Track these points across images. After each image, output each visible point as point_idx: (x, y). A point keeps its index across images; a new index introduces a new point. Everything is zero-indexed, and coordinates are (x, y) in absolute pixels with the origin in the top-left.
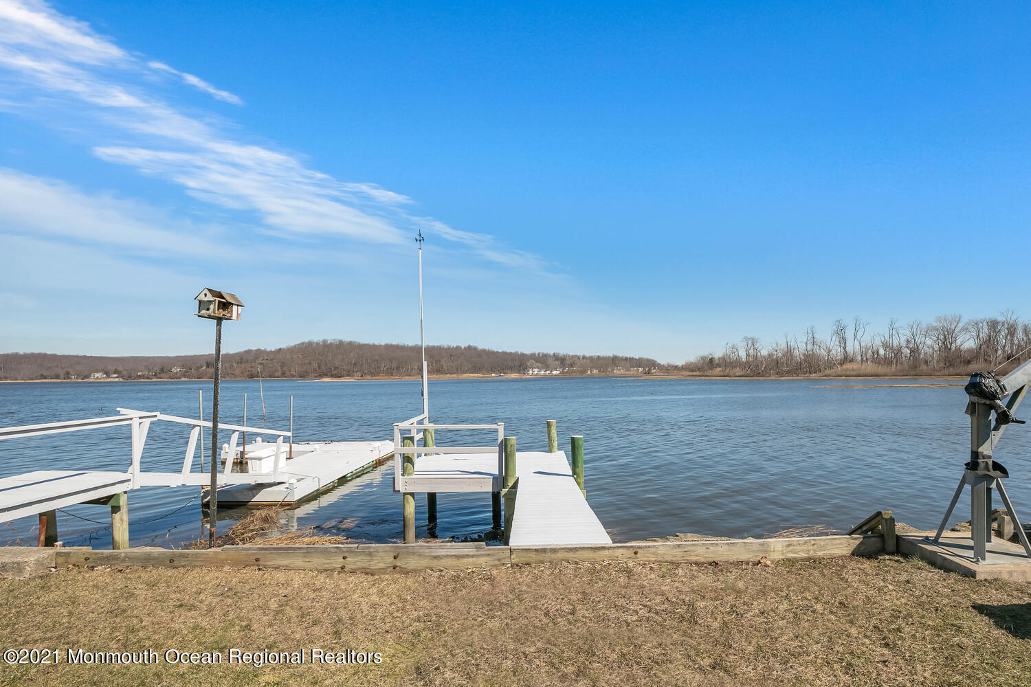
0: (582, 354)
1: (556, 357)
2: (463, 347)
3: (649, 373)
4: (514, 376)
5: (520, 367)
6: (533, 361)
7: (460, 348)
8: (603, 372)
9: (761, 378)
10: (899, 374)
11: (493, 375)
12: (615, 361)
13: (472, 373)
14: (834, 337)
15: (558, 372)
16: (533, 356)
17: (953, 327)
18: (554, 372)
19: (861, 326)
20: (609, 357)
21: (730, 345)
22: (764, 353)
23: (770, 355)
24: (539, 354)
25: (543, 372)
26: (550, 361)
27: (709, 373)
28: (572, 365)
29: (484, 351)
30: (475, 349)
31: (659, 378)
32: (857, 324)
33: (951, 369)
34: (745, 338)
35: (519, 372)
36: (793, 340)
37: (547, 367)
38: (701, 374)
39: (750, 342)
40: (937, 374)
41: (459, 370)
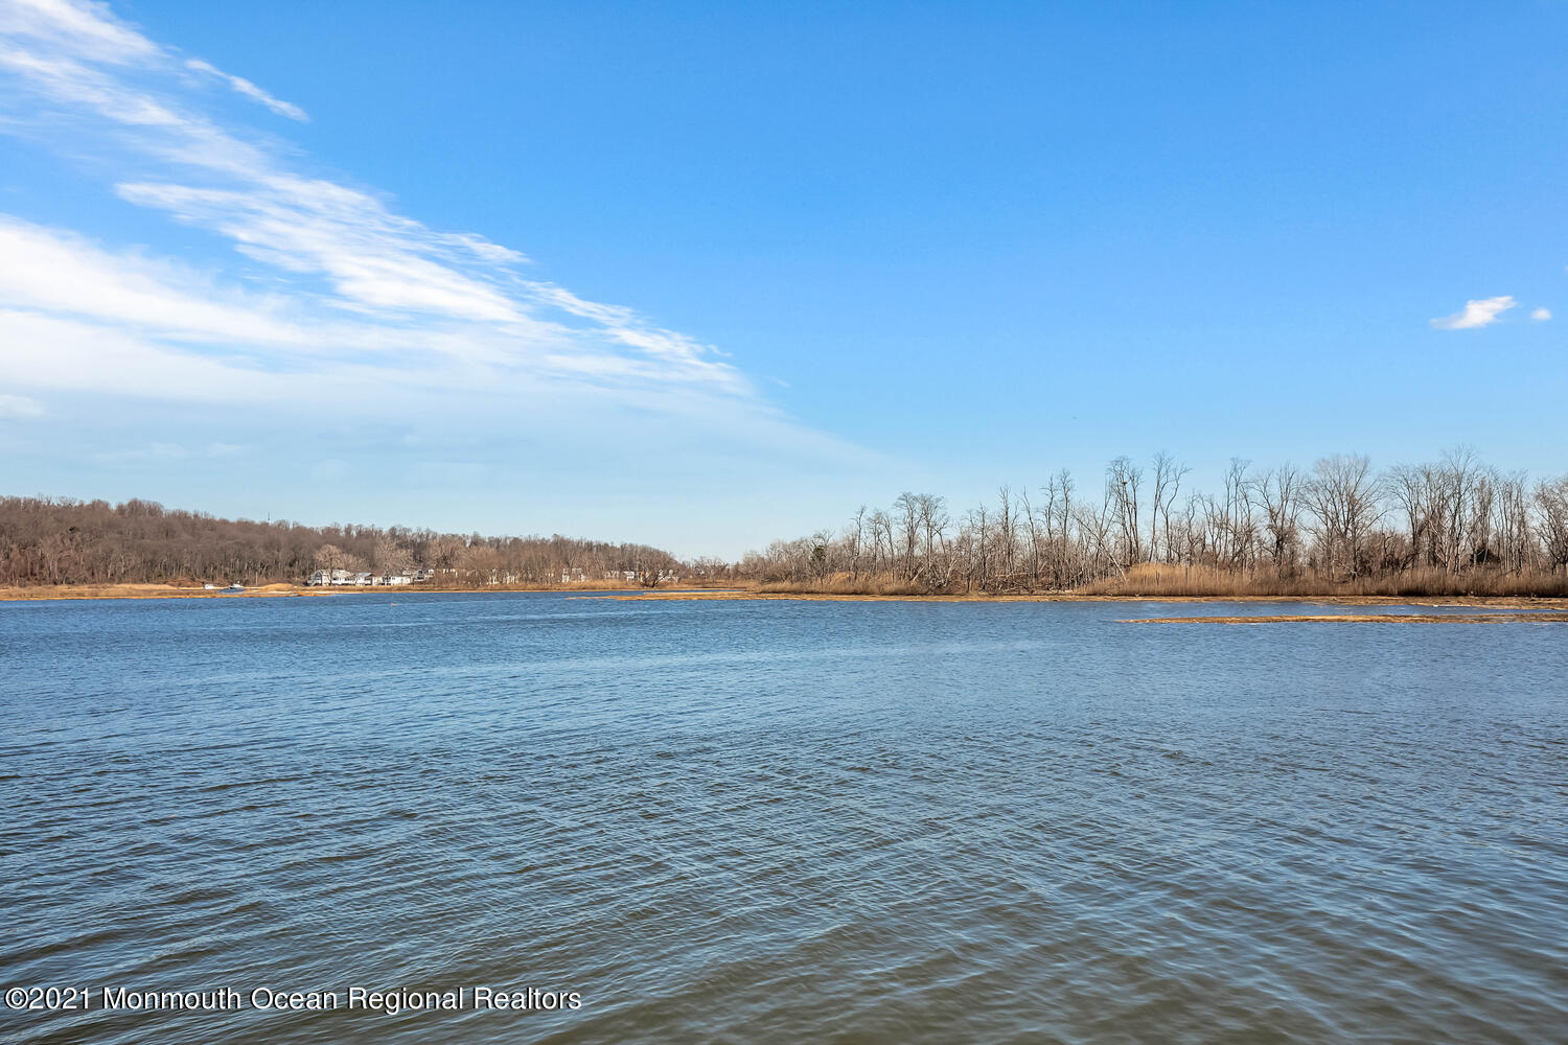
0: (470, 533)
1: (399, 539)
2: (113, 506)
3: (651, 584)
4: (275, 589)
5: (291, 565)
6: (333, 549)
7: (106, 506)
8: (533, 580)
9: (941, 599)
10: (1257, 590)
11: (209, 587)
12: (562, 552)
13: (142, 581)
14: (1112, 501)
15: (406, 581)
16: (330, 535)
17: (1352, 483)
18: (396, 581)
19: (1172, 476)
20: (543, 543)
21: (870, 513)
22: (952, 534)
23: (964, 541)
24: (348, 530)
25: (361, 581)
26: (382, 552)
27: (817, 584)
28: (445, 561)
29: (182, 517)
30: (154, 511)
31: (681, 595)
32: (1163, 471)
33: (1368, 581)
34: (905, 497)
35: (289, 578)
36: (1022, 505)
37: (373, 567)
38: (796, 586)
39: (918, 506)
40: (1339, 590)
41: (101, 570)
